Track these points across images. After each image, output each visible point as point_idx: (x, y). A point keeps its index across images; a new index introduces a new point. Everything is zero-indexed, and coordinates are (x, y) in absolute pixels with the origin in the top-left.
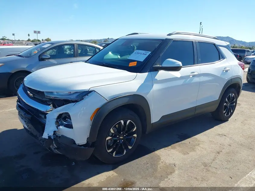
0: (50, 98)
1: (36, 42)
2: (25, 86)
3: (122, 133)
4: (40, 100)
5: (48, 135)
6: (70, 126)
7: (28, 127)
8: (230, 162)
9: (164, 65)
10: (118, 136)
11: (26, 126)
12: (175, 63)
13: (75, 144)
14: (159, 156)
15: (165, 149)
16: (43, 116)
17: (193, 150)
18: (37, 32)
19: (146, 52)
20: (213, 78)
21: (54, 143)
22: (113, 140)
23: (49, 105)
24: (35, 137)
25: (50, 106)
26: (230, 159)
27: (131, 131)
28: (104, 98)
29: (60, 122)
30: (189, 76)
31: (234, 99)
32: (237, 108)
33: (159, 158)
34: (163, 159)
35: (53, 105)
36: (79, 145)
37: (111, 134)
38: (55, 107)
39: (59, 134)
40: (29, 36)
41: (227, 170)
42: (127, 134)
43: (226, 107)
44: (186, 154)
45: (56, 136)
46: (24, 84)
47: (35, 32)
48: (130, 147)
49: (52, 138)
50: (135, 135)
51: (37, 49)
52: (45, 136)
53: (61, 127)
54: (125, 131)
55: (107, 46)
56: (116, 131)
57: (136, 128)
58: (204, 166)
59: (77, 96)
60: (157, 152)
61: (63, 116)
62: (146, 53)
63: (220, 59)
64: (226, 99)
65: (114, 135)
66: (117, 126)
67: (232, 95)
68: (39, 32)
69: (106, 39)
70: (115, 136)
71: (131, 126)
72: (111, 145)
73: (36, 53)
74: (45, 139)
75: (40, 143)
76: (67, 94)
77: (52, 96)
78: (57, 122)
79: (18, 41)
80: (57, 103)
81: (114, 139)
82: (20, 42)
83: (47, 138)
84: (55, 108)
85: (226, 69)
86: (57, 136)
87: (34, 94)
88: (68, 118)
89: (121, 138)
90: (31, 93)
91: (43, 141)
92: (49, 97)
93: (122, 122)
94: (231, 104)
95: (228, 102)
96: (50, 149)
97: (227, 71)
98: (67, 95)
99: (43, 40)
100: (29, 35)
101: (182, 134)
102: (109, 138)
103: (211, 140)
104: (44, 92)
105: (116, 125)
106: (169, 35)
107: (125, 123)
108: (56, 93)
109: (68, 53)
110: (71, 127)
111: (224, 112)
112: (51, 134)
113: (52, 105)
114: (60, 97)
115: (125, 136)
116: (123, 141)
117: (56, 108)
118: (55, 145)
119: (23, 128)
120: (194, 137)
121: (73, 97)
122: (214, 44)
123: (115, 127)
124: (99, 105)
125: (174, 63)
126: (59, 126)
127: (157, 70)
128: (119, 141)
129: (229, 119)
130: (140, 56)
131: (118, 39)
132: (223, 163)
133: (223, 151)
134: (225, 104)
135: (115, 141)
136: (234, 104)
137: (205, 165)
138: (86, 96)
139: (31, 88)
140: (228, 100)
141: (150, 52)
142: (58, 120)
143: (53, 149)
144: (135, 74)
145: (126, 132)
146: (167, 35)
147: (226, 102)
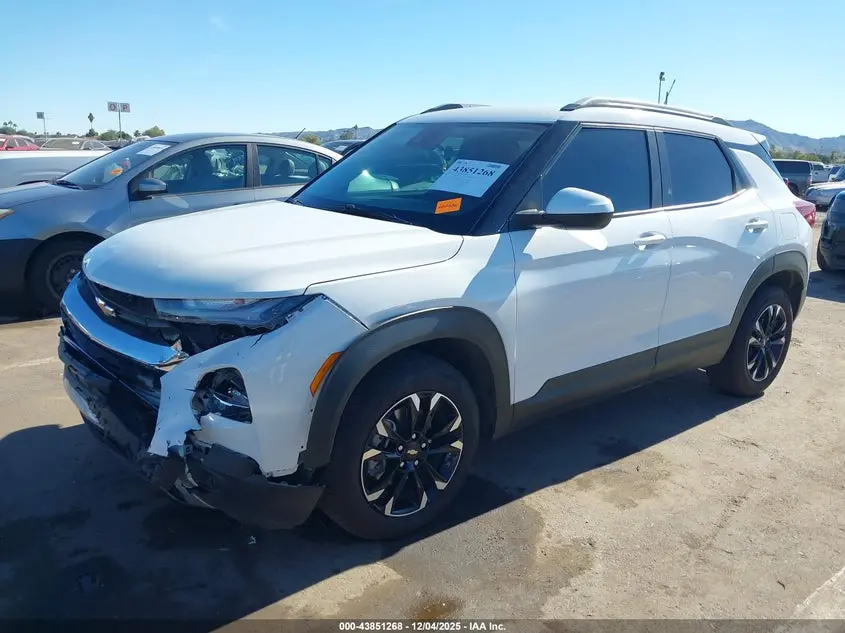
0: (171, 319)
1: (114, 140)
2: (86, 281)
3: (414, 436)
4: (138, 326)
5: (168, 443)
6: (242, 414)
7: (98, 417)
8: (775, 531)
9: (554, 208)
10: (401, 448)
11: (92, 417)
12: (589, 201)
13: (260, 473)
14: (537, 514)
15: (556, 491)
16: (149, 383)
17: (650, 492)
18: (119, 107)
19: (493, 166)
20: (715, 252)
21: (187, 469)
22: (384, 462)
23: (171, 343)
24: (124, 451)
25: (173, 348)
26: (773, 523)
27: (445, 430)
28: (355, 318)
29: (206, 401)
30: (636, 245)
31: (780, 324)
32: (792, 353)
33: (537, 520)
34: (551, 522)
35: (182, 344)
36: (272, 479)
37: (377, 441)
38: (189, 350)
39: (205, 440)
40: (91, 120)
41: (766, 559)
42: (430, 441)
43: (754, 349)
44: (629, 508)
45: (194, 448)
46: (82, 275)
47: (112, 107)
48: (441, 485)
49: (182, 453)
50: (458, 445)
51: (119, 161)
52: (158, 447)
53: (211, 417)
54: (425, 430)
55: (352, 153)
56: (395, 429)
57: (459, 420)
58: (689, 546)
59: (265, 313)
60: (532, 500)
61: (219, 380)
62: (493, 169)
63: (734, 190)
64: (757, 324)
65: (387, 443)
66: (397, 413)
67: (775, 310)
68: (125, 107)
69: (348, 131)
70: (392, 448)
71: (445, 413)
72: (378, 477)
73: (120, 173)
74: (158, 458)
75: (142, 471)
76: (232, 305)
77: (179, 314)
78: (197, 401)
79: (54, 136)
80: (198, 335)
81: (389, 456)
82: (61, 141)
83: (165, 454)
84: (191, 355)
85: (755, 223)
86: (197, 449)
87: (119, 309)
88: (234, 387)
89: (413, 452)
90: (108, 304)
91: (153, 466)
92: (170, 316)
93: (416, 399)
94: (772, 339)
95: (762, 332)
96: (174, 490)
97: (758, 230)
98: (229, 310)
99: (137, 134)
100: (91, 118)
101: (612, 438)
102: (372, 453)
103: (708, 458)
104: (151, 299)
105: (396, 408)
106: (568, 108)
107: (425, 403)
108: (191, 304)
109: (221, 175)
110: (245, 416)
111: (750, 367)
112: (179, 440)
113: (178, 345)
114: (204, 317)
115: (424, 445)
116: (417, 462)
117: (192, 353)
118: (190, 479)
119: (82, 422)
120: (650, 449)
121: (252, 317)
122: (716, 141)
123: (391, 416)
124: (338, 344)
125: (587, 201)
126: (205, 413)
127: (529, 224)
128: (405, 463)
129: (765, 391)
130: (473, 179)
131: (395, 124)
132: (753, 537)
133: (749, 495)
134: (753, 340)
135: (393, 463)
136: (783, 340)
137: (693, 542)
138: (297, 313)
139: (107, 288)
140: (764, 326)
141: (504, 167)
142: (202, 395)
143: (184, 492)
144: (458, 238)
145: (429, 435)
146: (562, 110)
147: (756, 335)
